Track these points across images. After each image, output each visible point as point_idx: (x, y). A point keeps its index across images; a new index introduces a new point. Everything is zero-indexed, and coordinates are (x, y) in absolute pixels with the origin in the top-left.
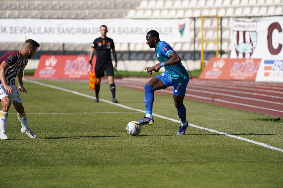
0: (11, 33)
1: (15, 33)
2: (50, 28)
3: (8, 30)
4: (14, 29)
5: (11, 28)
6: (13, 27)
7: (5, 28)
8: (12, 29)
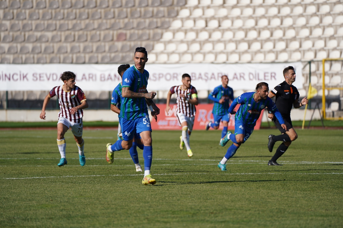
0: (33, 80)
1: (40, 80)
2: (89, 75)
3: (30, 77)
4: (38, 76)
5: (33, 75)
6: (36, 74)
7: (25, 75)
8: (35, 75)
